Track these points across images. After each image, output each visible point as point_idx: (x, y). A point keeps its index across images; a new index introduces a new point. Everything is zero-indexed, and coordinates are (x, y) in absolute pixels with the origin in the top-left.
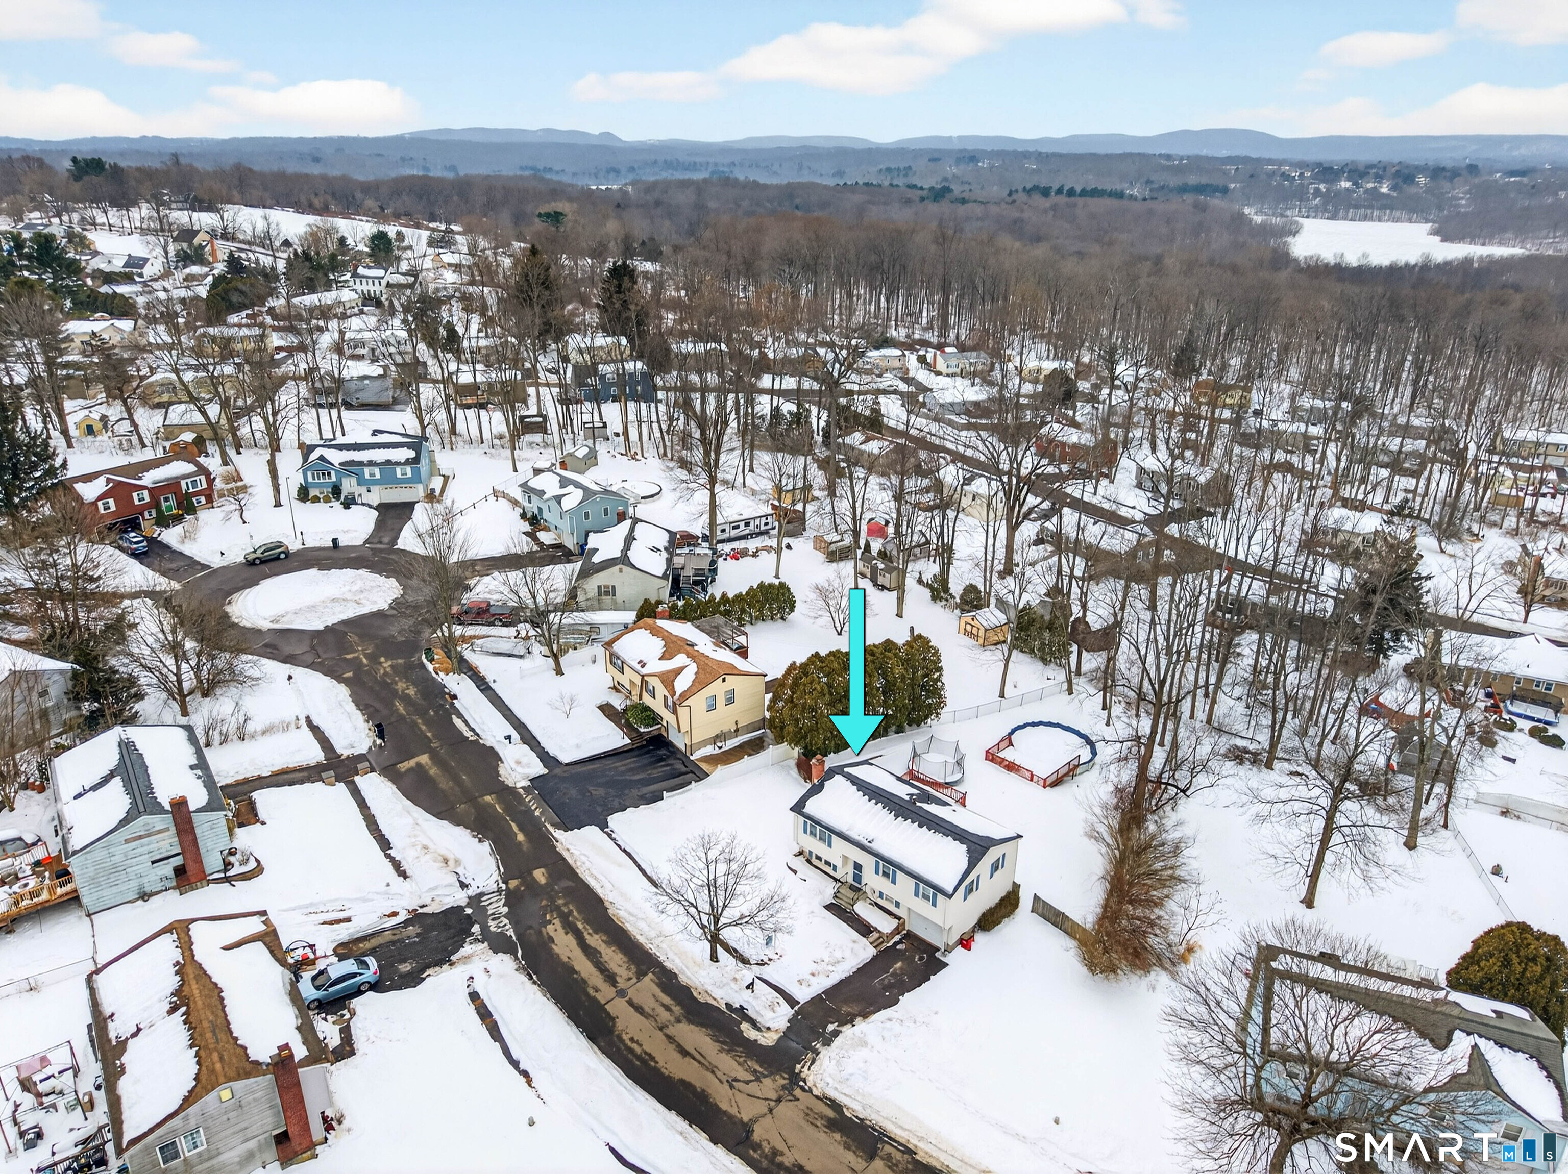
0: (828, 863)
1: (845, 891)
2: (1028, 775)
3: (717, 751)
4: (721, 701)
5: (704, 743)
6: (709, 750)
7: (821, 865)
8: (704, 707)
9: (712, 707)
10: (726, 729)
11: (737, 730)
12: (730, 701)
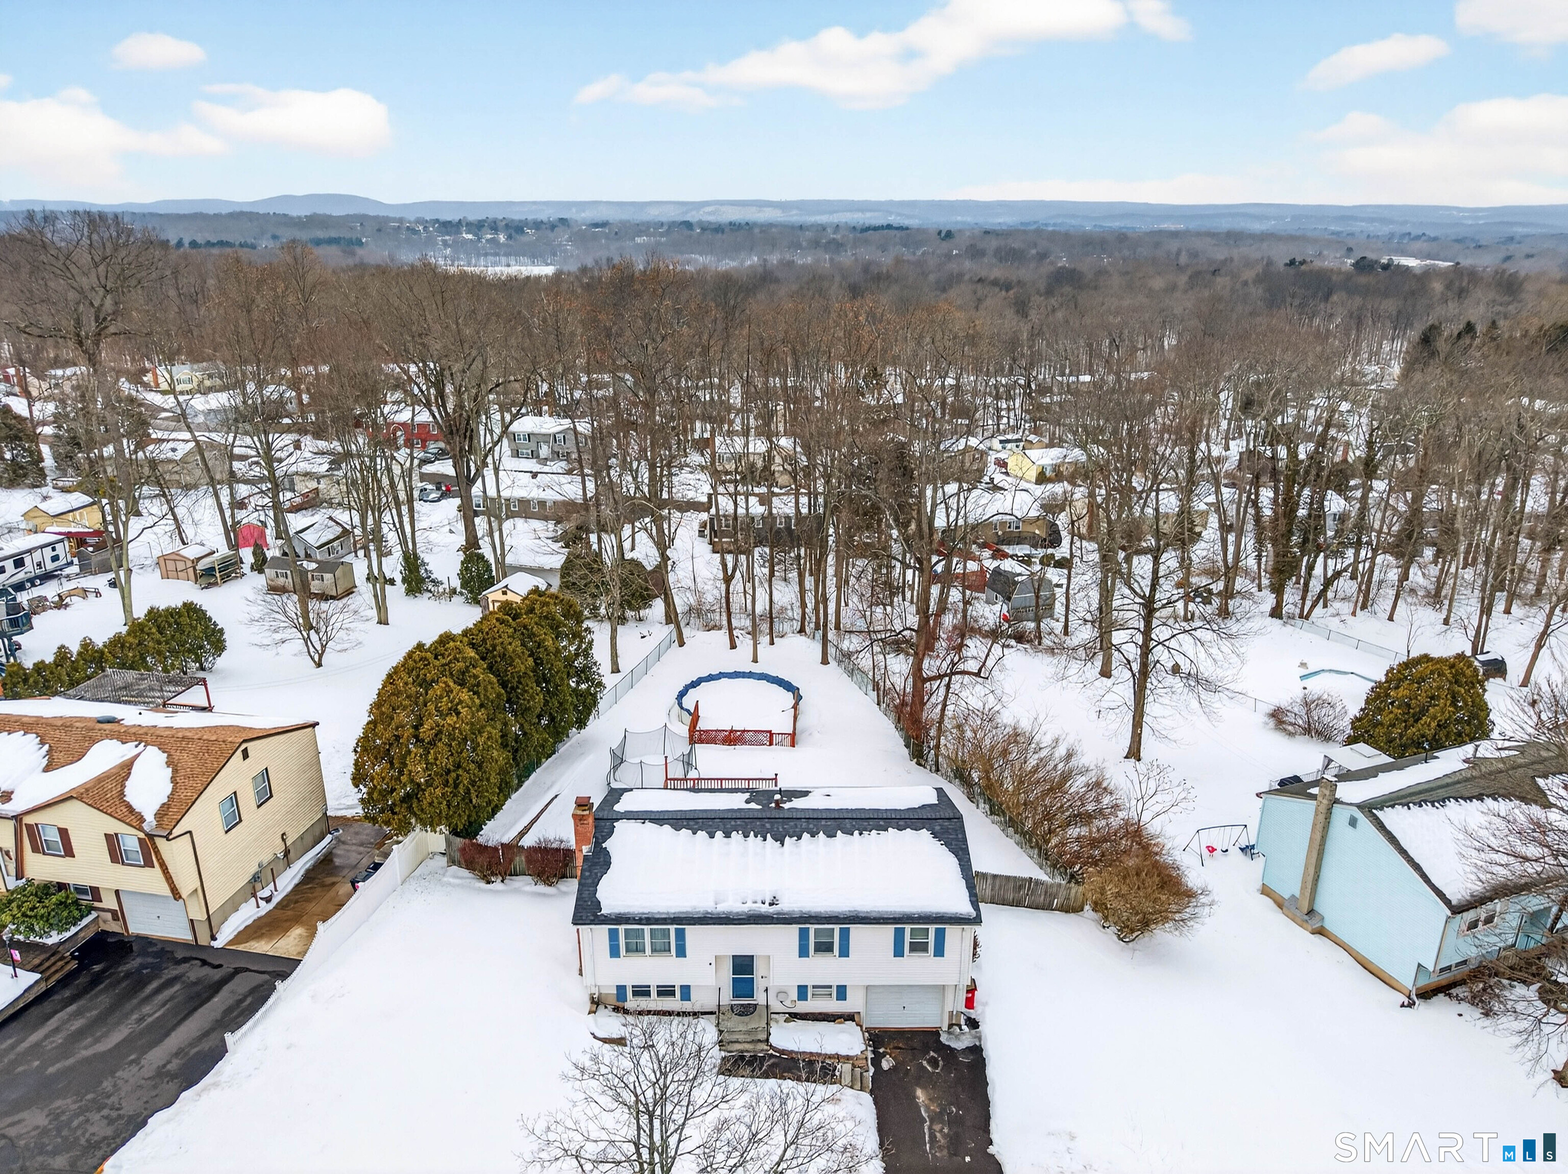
0: (666, 991)
1: (734, 1023)
2: (765, 738)
3: (265, 908)
4: (248, 800)
5: (233, 905)
6: (248, 913)
7: (654, 1002)
8: (219, 825)
9: (233, 820)
10: (266, 858)
11: (287, 852)
12: (265, 796)
